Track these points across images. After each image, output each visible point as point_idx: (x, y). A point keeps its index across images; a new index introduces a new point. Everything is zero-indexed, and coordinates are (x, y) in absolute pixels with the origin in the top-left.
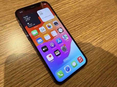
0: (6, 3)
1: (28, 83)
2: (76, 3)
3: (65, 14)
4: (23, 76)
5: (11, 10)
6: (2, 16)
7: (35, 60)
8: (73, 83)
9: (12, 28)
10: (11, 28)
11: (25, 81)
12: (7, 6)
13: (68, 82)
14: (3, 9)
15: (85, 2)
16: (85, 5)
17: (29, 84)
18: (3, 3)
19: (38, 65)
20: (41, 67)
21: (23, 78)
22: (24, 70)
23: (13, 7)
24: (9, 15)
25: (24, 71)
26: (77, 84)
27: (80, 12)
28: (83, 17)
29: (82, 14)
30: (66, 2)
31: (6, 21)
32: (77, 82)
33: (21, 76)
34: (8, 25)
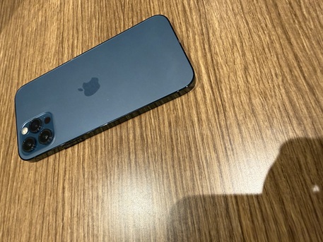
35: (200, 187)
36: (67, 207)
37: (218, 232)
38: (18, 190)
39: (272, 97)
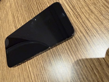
0: (14, 76)
1: (95, 61)
2: (19, 10)
3: (27, 20)
4: (86, 66)
5: (20, 72)
6: (24, 80)
7: (69, 52)
8: (100, 8)
9: (35, 72)
10: (35, 74)
11: (92, 65)
12: (16, 74)
13: (99, 14)
14: (18, 79)
15: (18, 2)
16: (21, 1)
17: (97, 61)
18: (13, 78)
19: (75, 49)
20: (78, 45)
21: (89, 67)
22: (79, 65)
23: (17, 70)
24: (24, 74)
25: (81, 65)
26: (101, 3)
27: (26, 5)
28: (30, 2)
29: (28, 3)
30: (17, 20)
31: (29, 78)
32: (99, 4)
33: (86, 69)
34: (32, 76)
35: (80, 49)
36: (32, 74)
37: (94, 64)
38: (13, 73)
39: (98, 3)
